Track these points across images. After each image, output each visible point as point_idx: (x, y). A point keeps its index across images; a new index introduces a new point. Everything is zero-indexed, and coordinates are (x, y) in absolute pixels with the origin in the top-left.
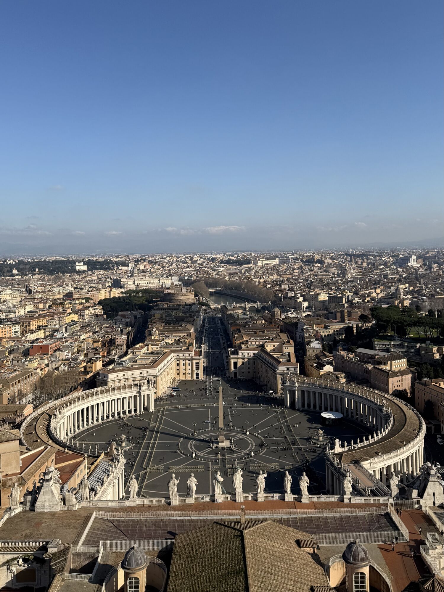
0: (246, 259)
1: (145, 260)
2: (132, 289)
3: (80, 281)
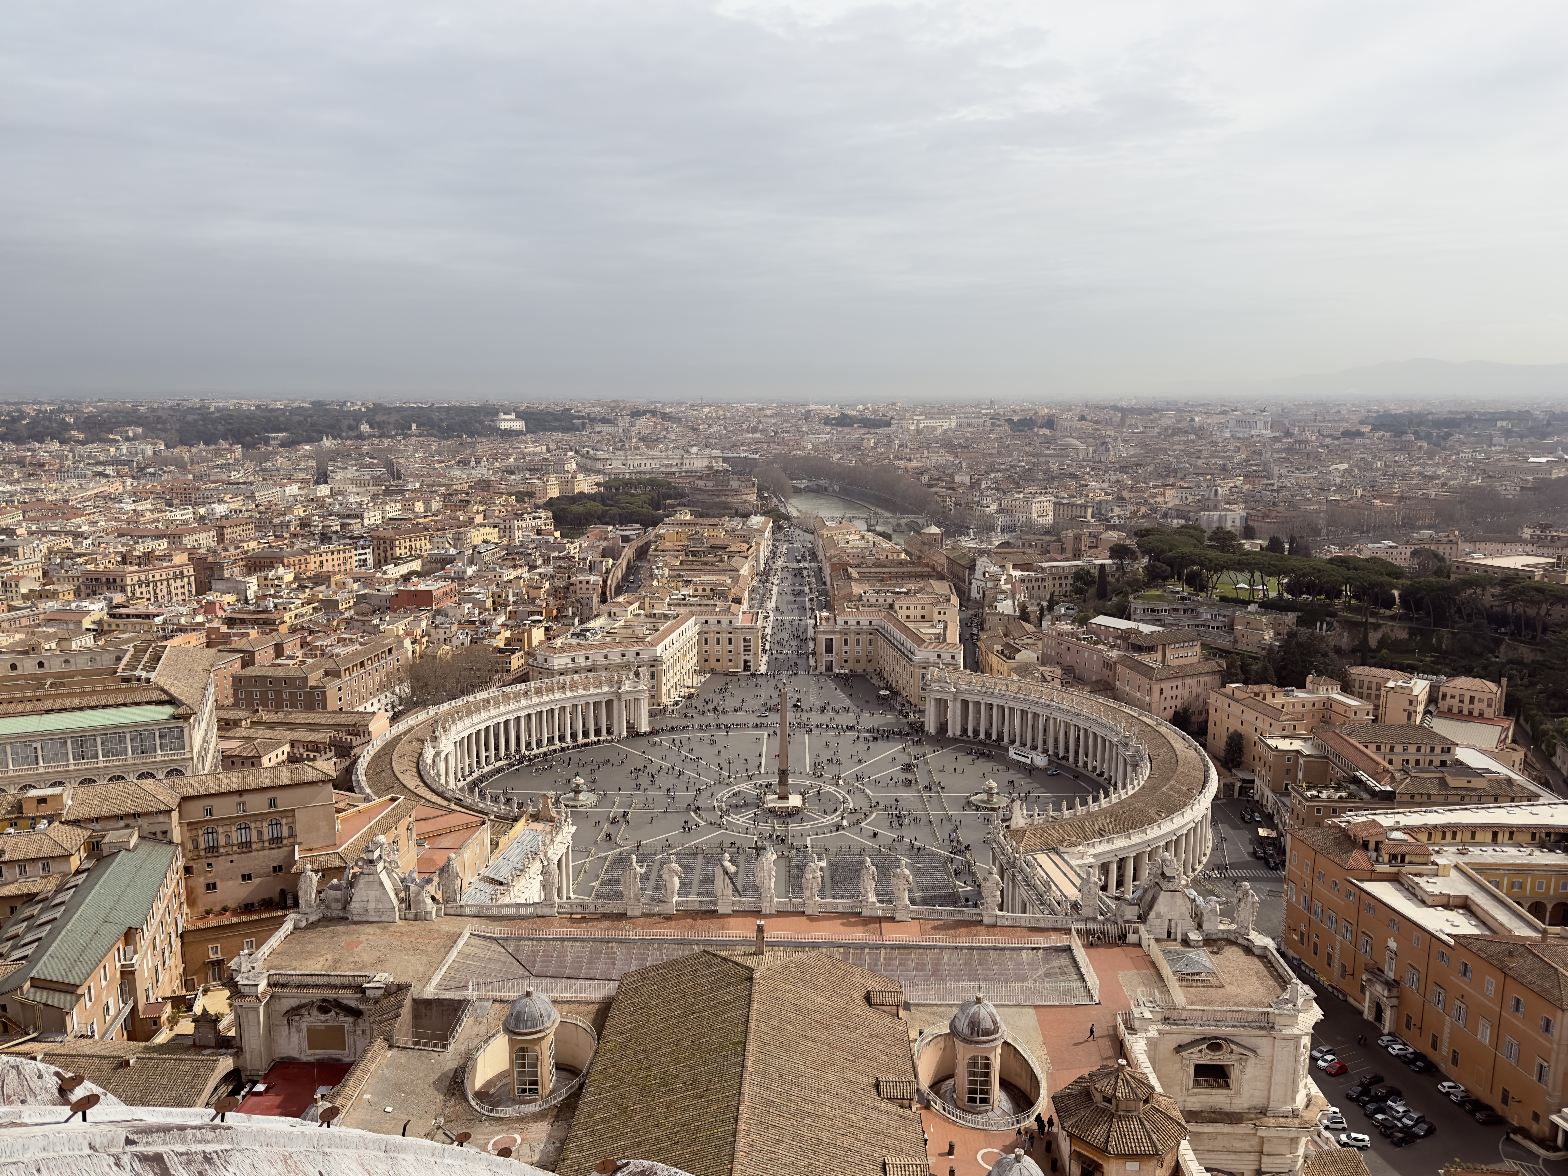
0: (883, 415)
1: (653, 413)
2: (621, 476)
3: (507, 456)
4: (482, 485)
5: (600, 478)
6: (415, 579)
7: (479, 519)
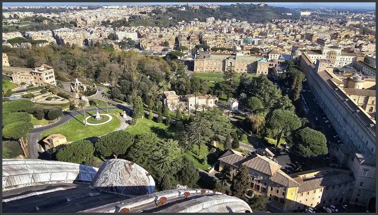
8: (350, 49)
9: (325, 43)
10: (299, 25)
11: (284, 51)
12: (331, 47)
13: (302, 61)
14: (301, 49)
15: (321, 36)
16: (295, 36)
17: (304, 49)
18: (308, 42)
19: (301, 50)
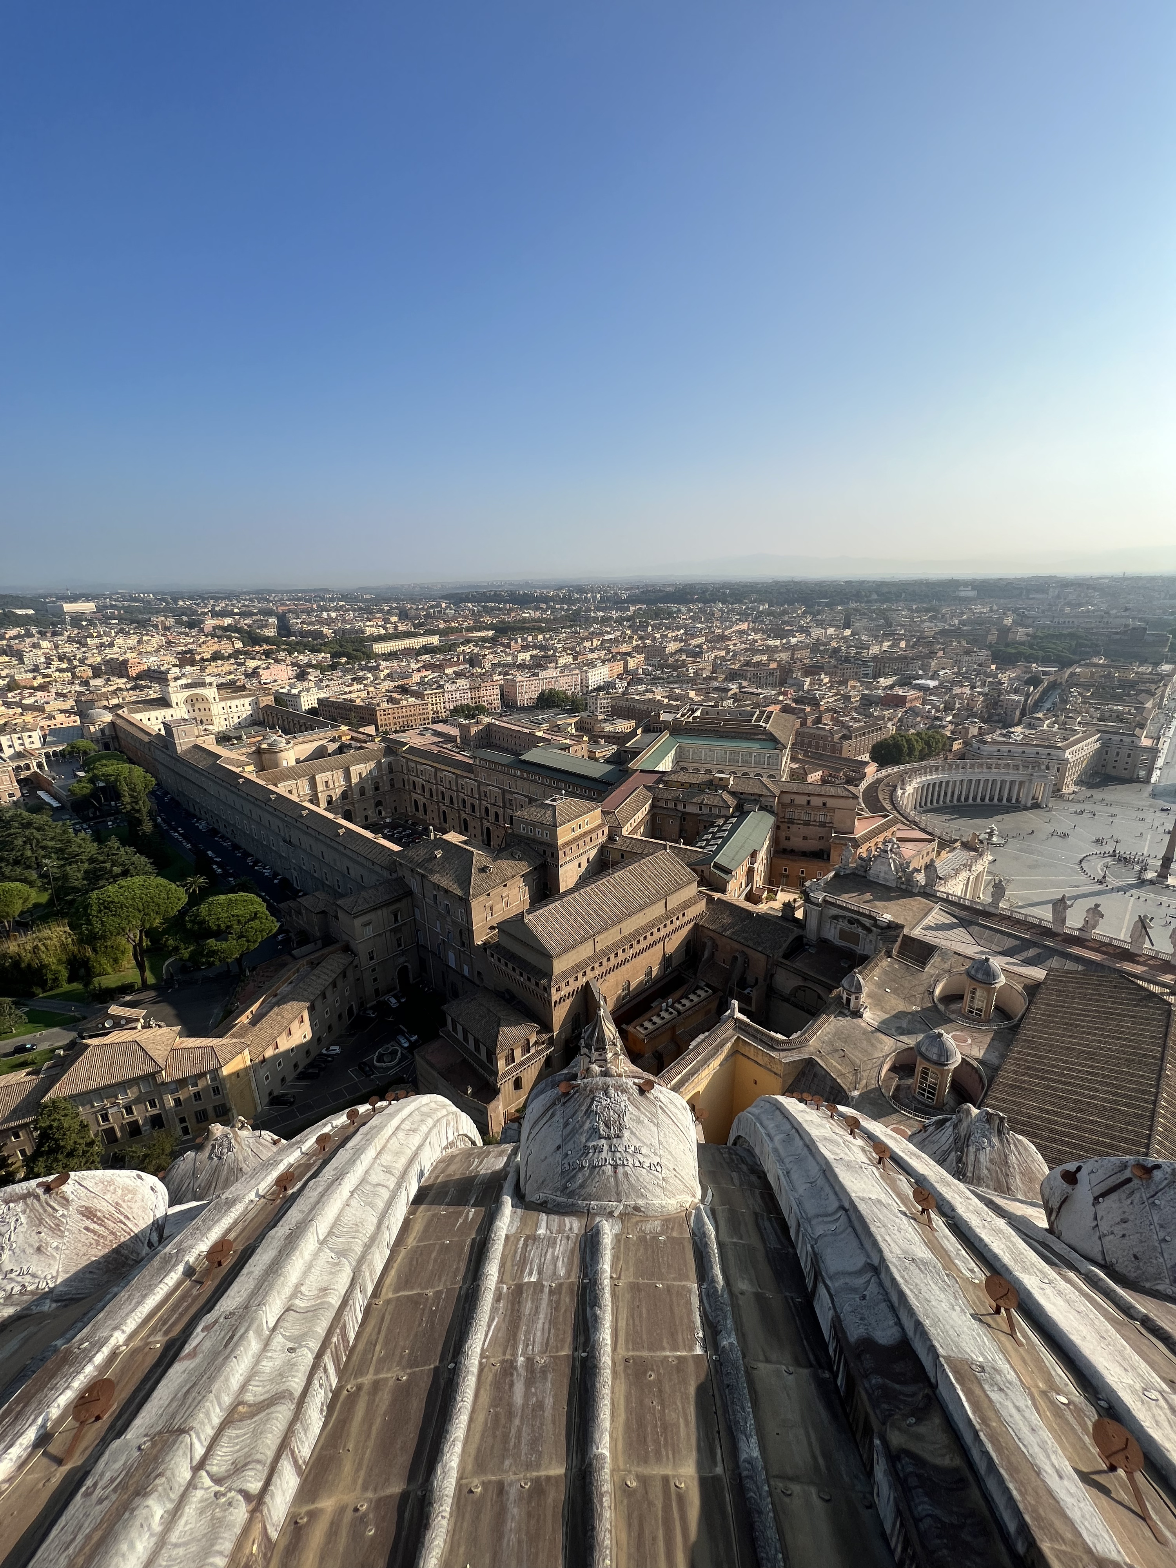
2: (1047, 629)
3: (963, 613)
4: (943, 632)
5: (1030, 630)
6: (896, 688)
7: (940, 654)
8: (234, 682)
9: (169, 676)
10: (70, 640)
11: (51, 717)
12: (187, 686)
13: (121, 735)
14: (105, 703)
15: (151, 662)
16: (71, 670)
17: (115, 701)
18: (121, 682)
19: (105, 708)
